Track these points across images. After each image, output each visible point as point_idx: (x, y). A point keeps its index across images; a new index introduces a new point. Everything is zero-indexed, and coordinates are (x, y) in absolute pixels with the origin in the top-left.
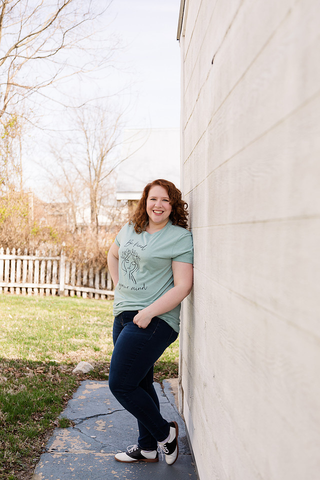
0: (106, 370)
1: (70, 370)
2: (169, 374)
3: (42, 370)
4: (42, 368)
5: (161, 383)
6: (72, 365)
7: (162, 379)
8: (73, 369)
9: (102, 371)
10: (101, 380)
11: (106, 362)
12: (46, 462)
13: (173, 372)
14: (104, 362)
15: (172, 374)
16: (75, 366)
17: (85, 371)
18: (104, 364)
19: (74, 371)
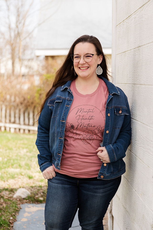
0: (39, 195)
1: (11, 195)
6: (12, 191)
8: (13, 195)
9: (37, 196)
10: (36, 203)
11: (40, 188)
14: (38, 188)
16: (15, 192)
17: (23, 196)
18: (38, 190)
19: (15, 196)
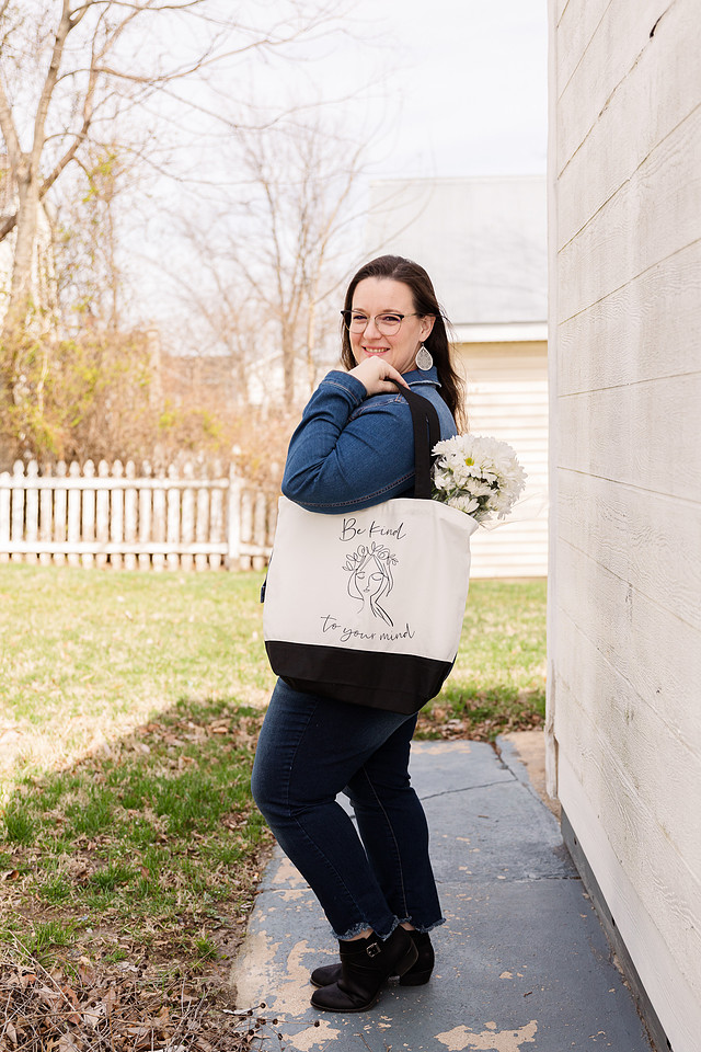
2: (507, 723)
3: (224, 726)
4: (222, 722)
5: (494, 744)
7: (495, 736)
12: (271, 910)
13: (516, 719)
15: (514, 724)
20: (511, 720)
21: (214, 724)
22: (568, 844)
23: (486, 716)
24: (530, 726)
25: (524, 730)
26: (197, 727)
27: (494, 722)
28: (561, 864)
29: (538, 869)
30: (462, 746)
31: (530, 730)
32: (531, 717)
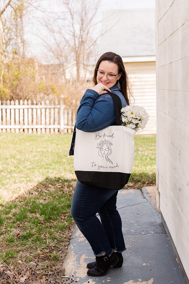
2: (145, 183)
3: (60, 185)
4: (59, 184)
5: (141, 190)
7: (141, 187)
12: (75, 244)
13: (148, 182)
20: (146, 183)
21: (57, 185)
22: (163, 223)
23: (139, 181)
24: (152, 184)
25: (150, 186)
26: (52, 186)
27: (141, 183)
28: (161, 229)
29: (154, 231)
30: (132, 191)
31: (152, 185)
32: (152, 182)
